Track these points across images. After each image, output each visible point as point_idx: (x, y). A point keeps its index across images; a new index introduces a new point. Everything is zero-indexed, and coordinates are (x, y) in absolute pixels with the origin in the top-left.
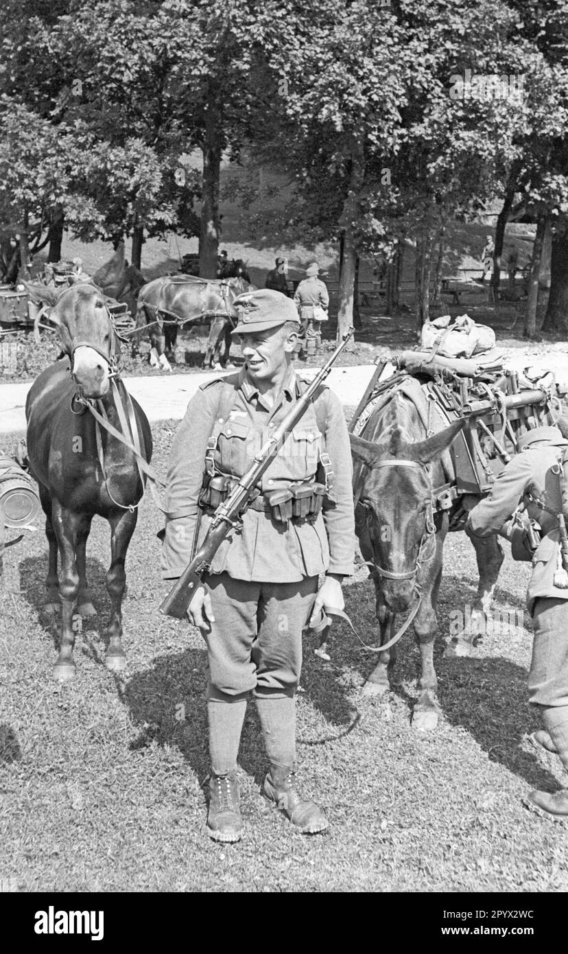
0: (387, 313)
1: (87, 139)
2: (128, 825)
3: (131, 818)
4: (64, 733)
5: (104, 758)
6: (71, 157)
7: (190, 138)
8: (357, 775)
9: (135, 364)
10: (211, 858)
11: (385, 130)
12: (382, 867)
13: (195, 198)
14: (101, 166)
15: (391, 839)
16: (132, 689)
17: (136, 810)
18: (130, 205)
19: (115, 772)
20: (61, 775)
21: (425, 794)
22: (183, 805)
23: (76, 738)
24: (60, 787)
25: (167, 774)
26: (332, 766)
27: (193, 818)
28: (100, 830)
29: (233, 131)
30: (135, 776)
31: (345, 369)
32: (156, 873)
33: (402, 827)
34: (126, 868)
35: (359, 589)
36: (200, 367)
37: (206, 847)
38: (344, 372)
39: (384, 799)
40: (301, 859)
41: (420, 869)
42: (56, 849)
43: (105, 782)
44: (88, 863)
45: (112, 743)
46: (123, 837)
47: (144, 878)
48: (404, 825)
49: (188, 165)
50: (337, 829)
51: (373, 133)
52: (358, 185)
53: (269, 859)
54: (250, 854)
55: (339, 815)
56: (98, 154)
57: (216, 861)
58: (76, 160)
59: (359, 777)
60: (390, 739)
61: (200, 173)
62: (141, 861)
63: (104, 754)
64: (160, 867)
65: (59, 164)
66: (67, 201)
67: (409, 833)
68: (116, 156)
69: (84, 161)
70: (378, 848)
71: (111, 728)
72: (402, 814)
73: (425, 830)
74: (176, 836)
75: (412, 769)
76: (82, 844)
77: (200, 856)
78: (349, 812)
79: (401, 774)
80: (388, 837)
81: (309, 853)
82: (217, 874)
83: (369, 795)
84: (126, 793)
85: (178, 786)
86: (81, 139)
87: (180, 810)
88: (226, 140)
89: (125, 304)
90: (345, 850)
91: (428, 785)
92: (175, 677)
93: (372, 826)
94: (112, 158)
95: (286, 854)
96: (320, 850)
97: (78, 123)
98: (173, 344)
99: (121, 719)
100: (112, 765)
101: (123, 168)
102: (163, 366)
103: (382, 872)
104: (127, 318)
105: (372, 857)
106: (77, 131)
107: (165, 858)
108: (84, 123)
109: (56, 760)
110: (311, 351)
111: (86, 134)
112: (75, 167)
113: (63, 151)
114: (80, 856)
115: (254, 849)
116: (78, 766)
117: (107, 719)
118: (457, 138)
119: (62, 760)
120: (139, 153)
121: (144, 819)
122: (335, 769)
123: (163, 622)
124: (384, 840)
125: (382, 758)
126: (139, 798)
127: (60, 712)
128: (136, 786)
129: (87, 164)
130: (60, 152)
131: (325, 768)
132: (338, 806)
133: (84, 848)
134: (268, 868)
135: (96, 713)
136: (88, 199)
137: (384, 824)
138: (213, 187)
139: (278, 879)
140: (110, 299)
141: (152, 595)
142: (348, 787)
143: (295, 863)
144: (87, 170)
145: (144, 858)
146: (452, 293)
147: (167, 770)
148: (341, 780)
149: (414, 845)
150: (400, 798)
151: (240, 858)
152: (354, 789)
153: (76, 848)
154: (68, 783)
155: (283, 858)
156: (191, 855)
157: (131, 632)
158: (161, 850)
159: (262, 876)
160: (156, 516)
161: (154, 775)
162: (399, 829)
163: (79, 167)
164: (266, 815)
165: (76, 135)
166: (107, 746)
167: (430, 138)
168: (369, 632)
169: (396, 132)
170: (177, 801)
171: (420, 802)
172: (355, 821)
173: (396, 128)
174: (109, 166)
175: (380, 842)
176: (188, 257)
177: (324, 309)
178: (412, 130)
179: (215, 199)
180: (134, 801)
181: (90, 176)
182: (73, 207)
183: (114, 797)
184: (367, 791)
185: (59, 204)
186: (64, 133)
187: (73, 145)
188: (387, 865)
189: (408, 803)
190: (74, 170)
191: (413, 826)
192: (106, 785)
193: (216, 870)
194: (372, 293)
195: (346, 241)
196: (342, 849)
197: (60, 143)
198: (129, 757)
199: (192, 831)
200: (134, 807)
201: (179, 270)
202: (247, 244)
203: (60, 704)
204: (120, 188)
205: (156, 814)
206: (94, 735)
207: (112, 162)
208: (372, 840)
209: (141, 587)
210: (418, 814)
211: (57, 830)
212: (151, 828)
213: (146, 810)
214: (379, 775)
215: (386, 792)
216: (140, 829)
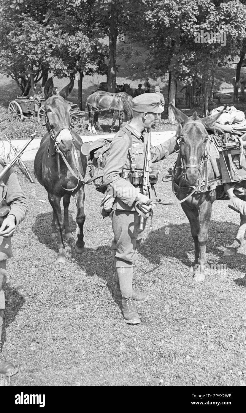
0: (189, 107)
1: (59, 33)
2: (94, 326)
3: (95, 323)
4: (65, 288)
5: (82, 298)
6: (52, 41)
7: (103, 31)
8: (190, 306)
9: (81, 130)
10: (130, 341)
11: (189, 26)
12: (203, 344)
13: (106, 58)
14: (65, 44)
15: (206, 333)
16: (91, 269)
17: (97, 320)
18: (78, 61)
19: (87, 304)
20: (64, 305)
21: (220, 314)
22: (117, 318)
23: (70, 290)
24: (64, 310)
25: (109, 305)
26: (179, 302)
27: (121, 323)
28: (83, 328)
29: (121, 28)
30: (96, 306)
31: (172, 132)
32: (107, 346)
33: (210, 328)
34: (95, 344)
35: (185, 227)
36: (109, 132)
37: (128, 336)
38: (172, 133)
39: (202, 316)
40: (168, 341)
41: (219, 345)
42: (65, 336)
43: (83, 308)
44: (78, 342)
45: (85, 292)
46: (93, 331)
47: (103, 348)
48: (211, 327)
49: (103, 43)
50: (183, 329)
51: (184, 27)
52: (177, 51)
53: (155, 341)
54: (147, 339)
55: (183, 322)
56: (63, 38)
57: (132, 341)
58: (54, 42)
59: (191, 307)
60: (204, 291)
61: (108, 46)
62: (101, 341)
63: (82, 296)
64: (109, 344)
65: (47, 44)
66: (51, 60)
67: (214, 330)
68: (72, 39)
69: (58, 42)
70: (201, 336)
71: (84, 286)
72: (211, 322)
73: (221, 329)
74: (115, 331)
75: (213, 303)
76: (75, 334)
77: (125, 339)
78: (187, 321)
79: (209, 305)
80: (205, 332)
81: (172, 338)
82: (133, 347)
83: (195, 314)
84: (92, 313)
85: (114, 310)
86: (56, 33)
87: (116, 320)
88: (118, 32)
89: (76, 104)
90: (187, 337)
91: (221, 310)
92: (109, 264)
93: (198, 327)
94: (70, 40)
95: (162, 339)
96: (176, 337)
97: (55, 25)
98: (97, 122)
99: (88, 282)
100: (85, 301)
101: (74, 45)
102: (93, 131)
103: (203, 346)
104: (77, 110)
105: (199, 340)
106: (55, 29)
107: (111, 340)
108: (58, 25)
109: (62, 299)
110: (157, 124)
111: (58, 30)
112: (54, 45)
113: (49, 38)
114: (75, 339)
115: (148, 337)
116: (71, 301)
117: (82, 282)
118: (221, 28)
119: (64, 299)
120: (80, 37)
121: (101, 324)
122: (180, 303)
123: (102, 241)
124: (203, 333)
125: (201, 298)
126: (98, 315)
127: (62, 279)
128: (96, 310)
129: (59, 43)
130: (47, 38)
131: (176, 303)
132: (183, 319)
133: (76, 336)
134: (154, 344)
135: (77, 279)
136: (59, 59)
137: (203, 326)
138: (114, 53)
139: (159, 349)
140: (70, 102)
141: (96, 229)
142: (186, 311)
143: (166, 343)
144: (59, 46)
145: (102, 340)
146: (217, 98)
147: (109, 303)
148: (183, 307)
149: (216, 335)
150: (209, 315)
151: (142, 340)
152: (189, 312)
153: (73, 336)
154: (68, 309)
155: (161, 340)
156: (122, 339)
157: (89, 245)
158: (109, 337)
159: (152, 348)
160: (95, 196)
161: (103, 305)
162: (210, 329)
163: (56, 45)
164: (152, 322)
165: (54, 31)
166: (83, 293)
167: (209, 29)
168: (191, 245)
169: (194, 26)
170: (114, 316)
171: (218, 317)
172: (190, 325)
173: (194, 25)
174: (68, 44)
175: (202, 334)
176: (102, 84)
177: (163, 106)
178: (201, 25)
179: (115, 58)
180: (96, 316)
181: (61, 49)
182: (53, 63)
183: (87, 314)
184: (194, 313)
185: (47, 61)
186: (49, 30)
187: (53, 35)
188: (205, 344)
189: (213, 318)
190: (54, 46)
191: (216, 327)
192: (84, 310)
193: (133, 345)
194: (182, 99)
195: (172, 76)
196: (186, 337)
197: (47, 34)
198: (92, 298)
199: (122, 329)
200: (96, 319)
201: (98, 90)
202: (127, 78)
203: (62, 276)
204: (74, 53)
205: (105, 322)
206: (77, 288)
207: (70, 42)
208: (198, 333)
209: (91, 226)
210: (217, 322)
211: (65, 328)
212: (104, 327)
213: (101, 320)
214: (199, 306)
215: (202, 313)
216: (100, 328)
